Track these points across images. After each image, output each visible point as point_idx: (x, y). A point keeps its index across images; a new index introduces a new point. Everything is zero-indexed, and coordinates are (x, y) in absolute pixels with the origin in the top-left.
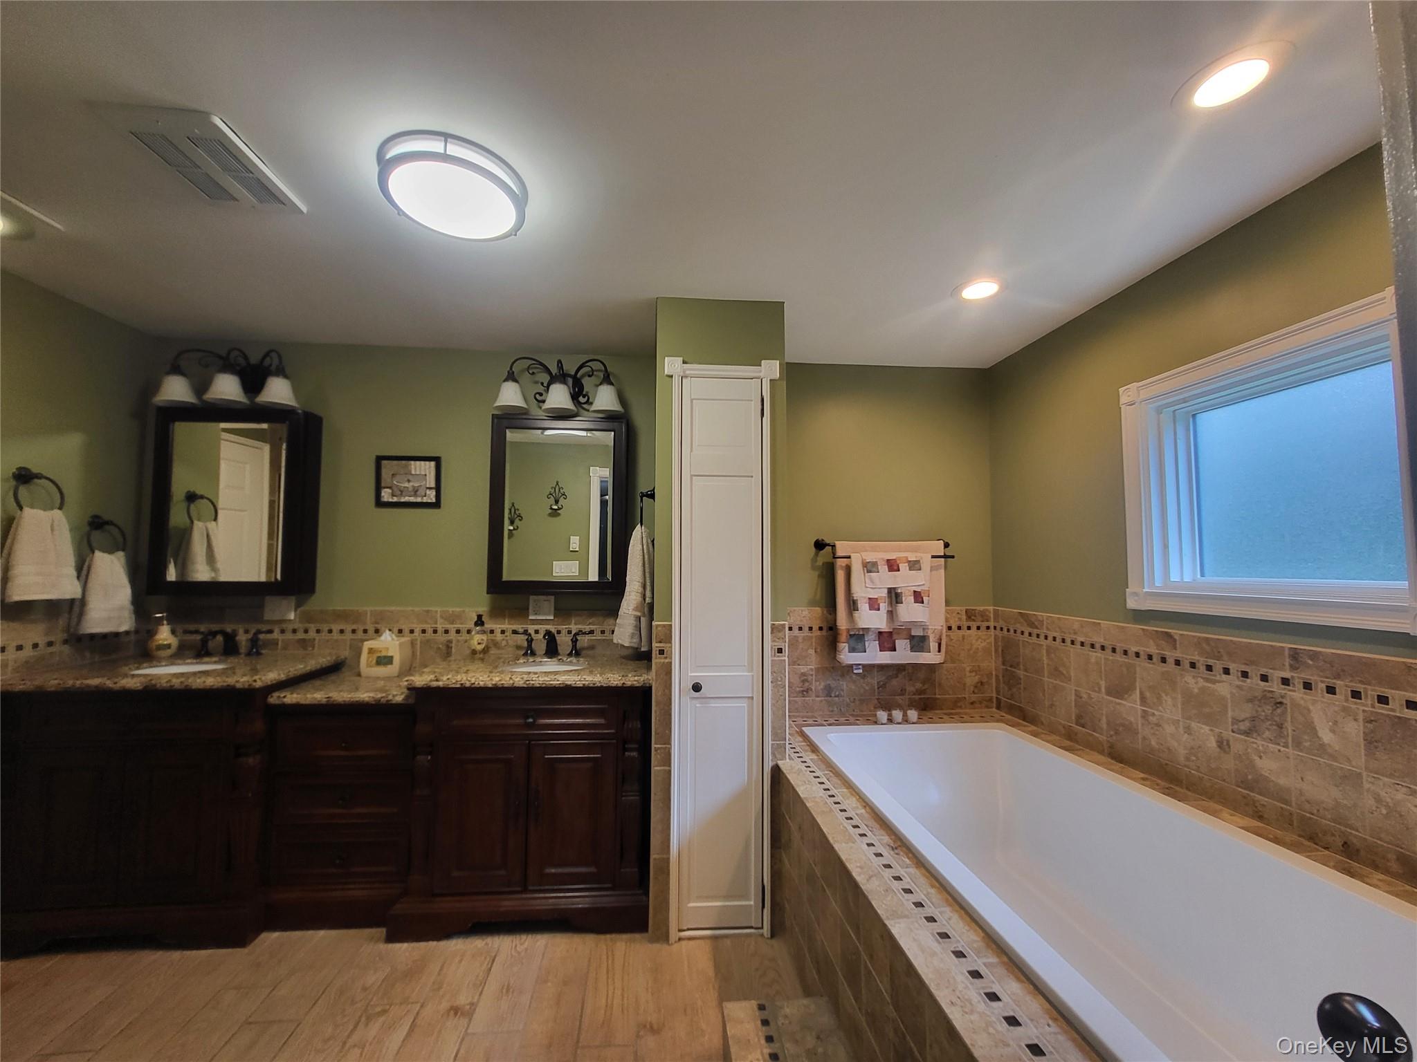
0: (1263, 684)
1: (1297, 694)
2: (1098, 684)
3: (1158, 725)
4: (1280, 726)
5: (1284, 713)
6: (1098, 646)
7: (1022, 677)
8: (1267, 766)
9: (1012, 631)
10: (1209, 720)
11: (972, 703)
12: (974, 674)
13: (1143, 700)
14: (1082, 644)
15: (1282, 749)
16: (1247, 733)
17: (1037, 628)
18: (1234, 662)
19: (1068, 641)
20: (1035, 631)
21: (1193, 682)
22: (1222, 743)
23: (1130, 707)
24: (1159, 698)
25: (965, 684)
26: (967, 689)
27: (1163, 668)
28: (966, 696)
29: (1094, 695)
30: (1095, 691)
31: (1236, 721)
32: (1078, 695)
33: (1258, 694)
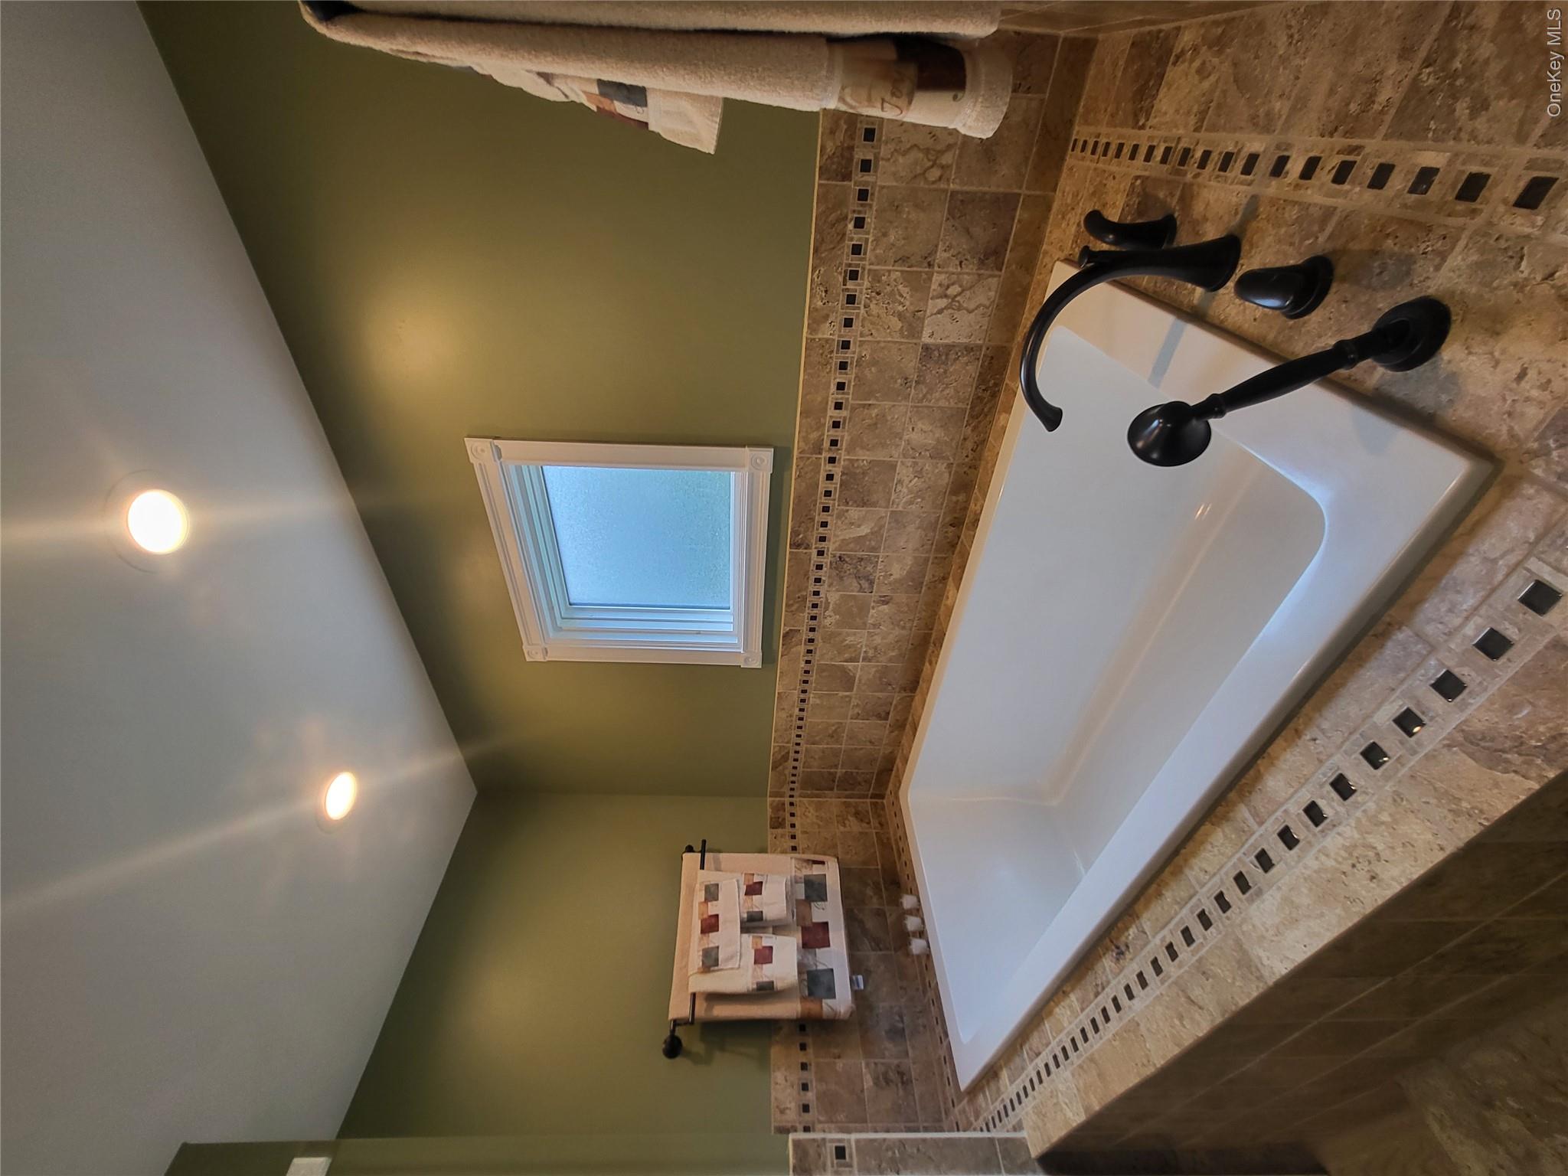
0: (824, 569)
1: (831, 546)
2: (842, 697)
3: (875, 648)
4: (861, 559)
5: (849, 556)
6: (802, 696)
7: (844, 771)
8: (897, 571)
9: (793, 779)
10: (863, 609)
11: (881, 824)
12: (846, 822)
13: (852, 660)
14: (802, 710)
15: (880, 560)
16: (872, 583)
17: (788, 753)
18: (807, 587)
19: (800, 723)
20: (792, 755)
21: (829, 620)
22: (883, 601)
23: (862, 671)
24: (849, 646)
25: (861, 833)
26: (867, 831)
27: (819, 642)
28: (874, 831)
29: (854, 702)
30: (850, 701)
31: (861, 589)
32: (857, 716)
33: (835, 573)
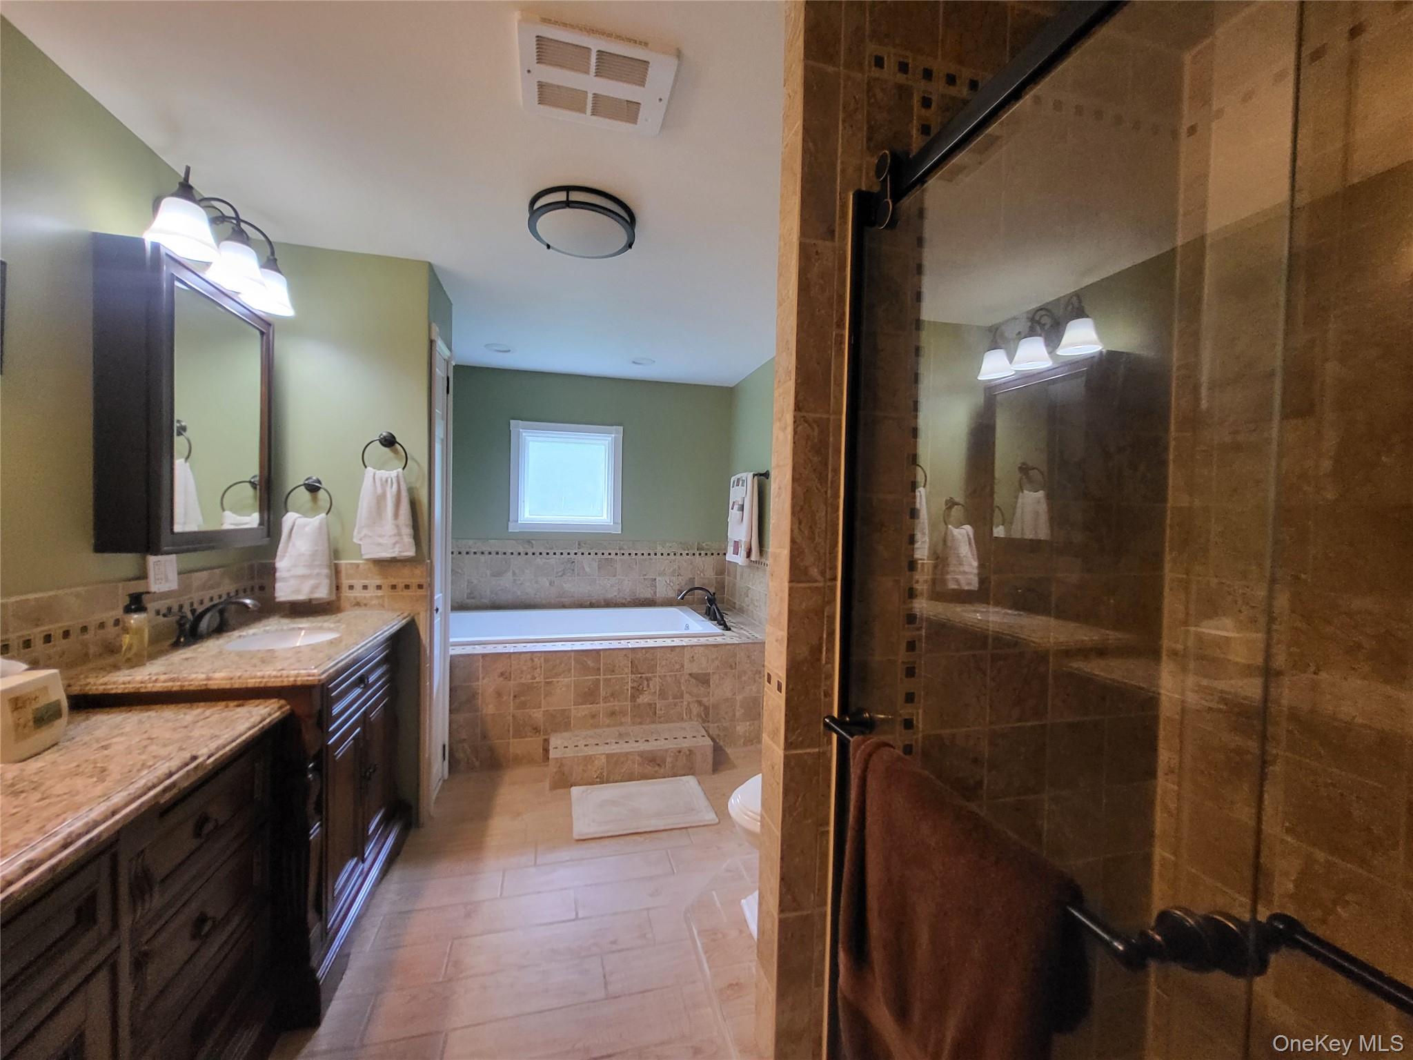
0: (568, 556)
1: (579, 557)
2: (485, 573)
3: (521, 584)
4: (573, 570)
5: (574, 565)
6: (486, 553)
8: (567, 586)
10: (546, 575)
13: (514, 574)
14: (475, 553)
15: (573, 578)
16: (562, 576)
18: (558, 550)
21: (539, 561)
22: (551, 583)
23: (506, 580)
24: (523, 572)
27: (525, 557)
30: (483, 577)
31: (557, 573)
32: (469, 582)
33: (566, 560)
